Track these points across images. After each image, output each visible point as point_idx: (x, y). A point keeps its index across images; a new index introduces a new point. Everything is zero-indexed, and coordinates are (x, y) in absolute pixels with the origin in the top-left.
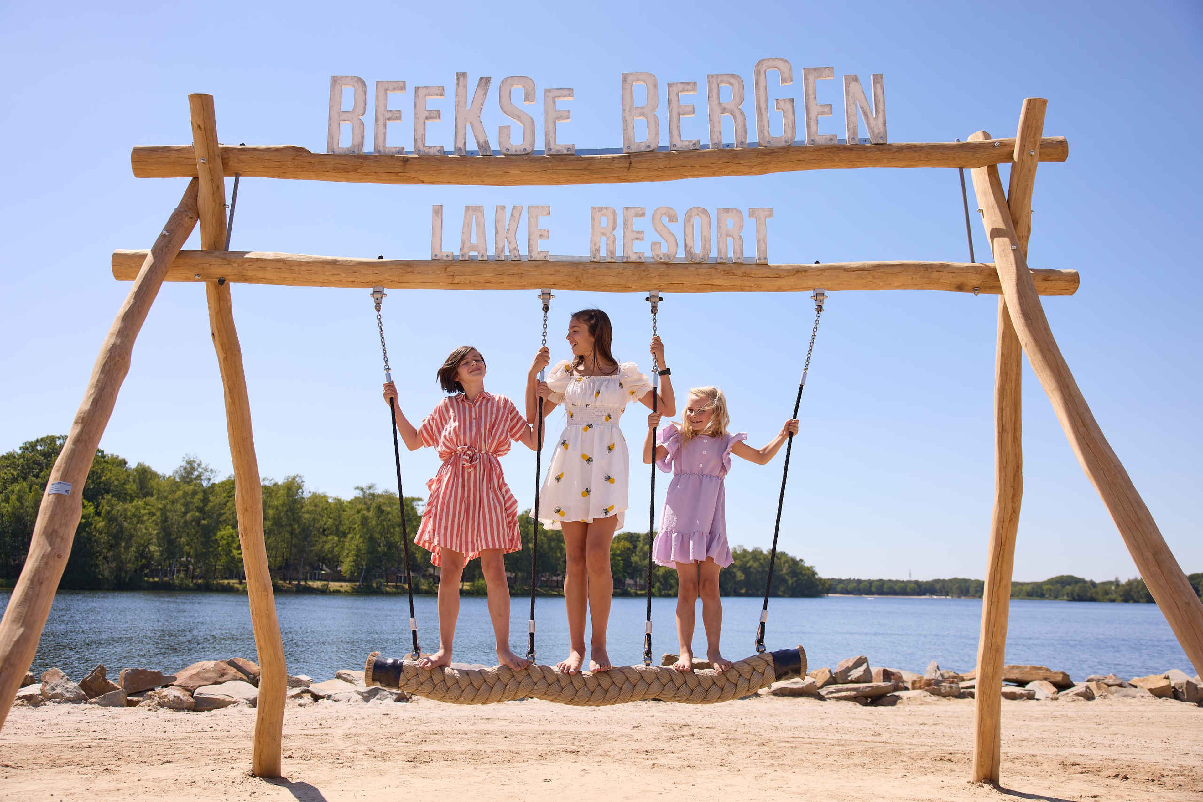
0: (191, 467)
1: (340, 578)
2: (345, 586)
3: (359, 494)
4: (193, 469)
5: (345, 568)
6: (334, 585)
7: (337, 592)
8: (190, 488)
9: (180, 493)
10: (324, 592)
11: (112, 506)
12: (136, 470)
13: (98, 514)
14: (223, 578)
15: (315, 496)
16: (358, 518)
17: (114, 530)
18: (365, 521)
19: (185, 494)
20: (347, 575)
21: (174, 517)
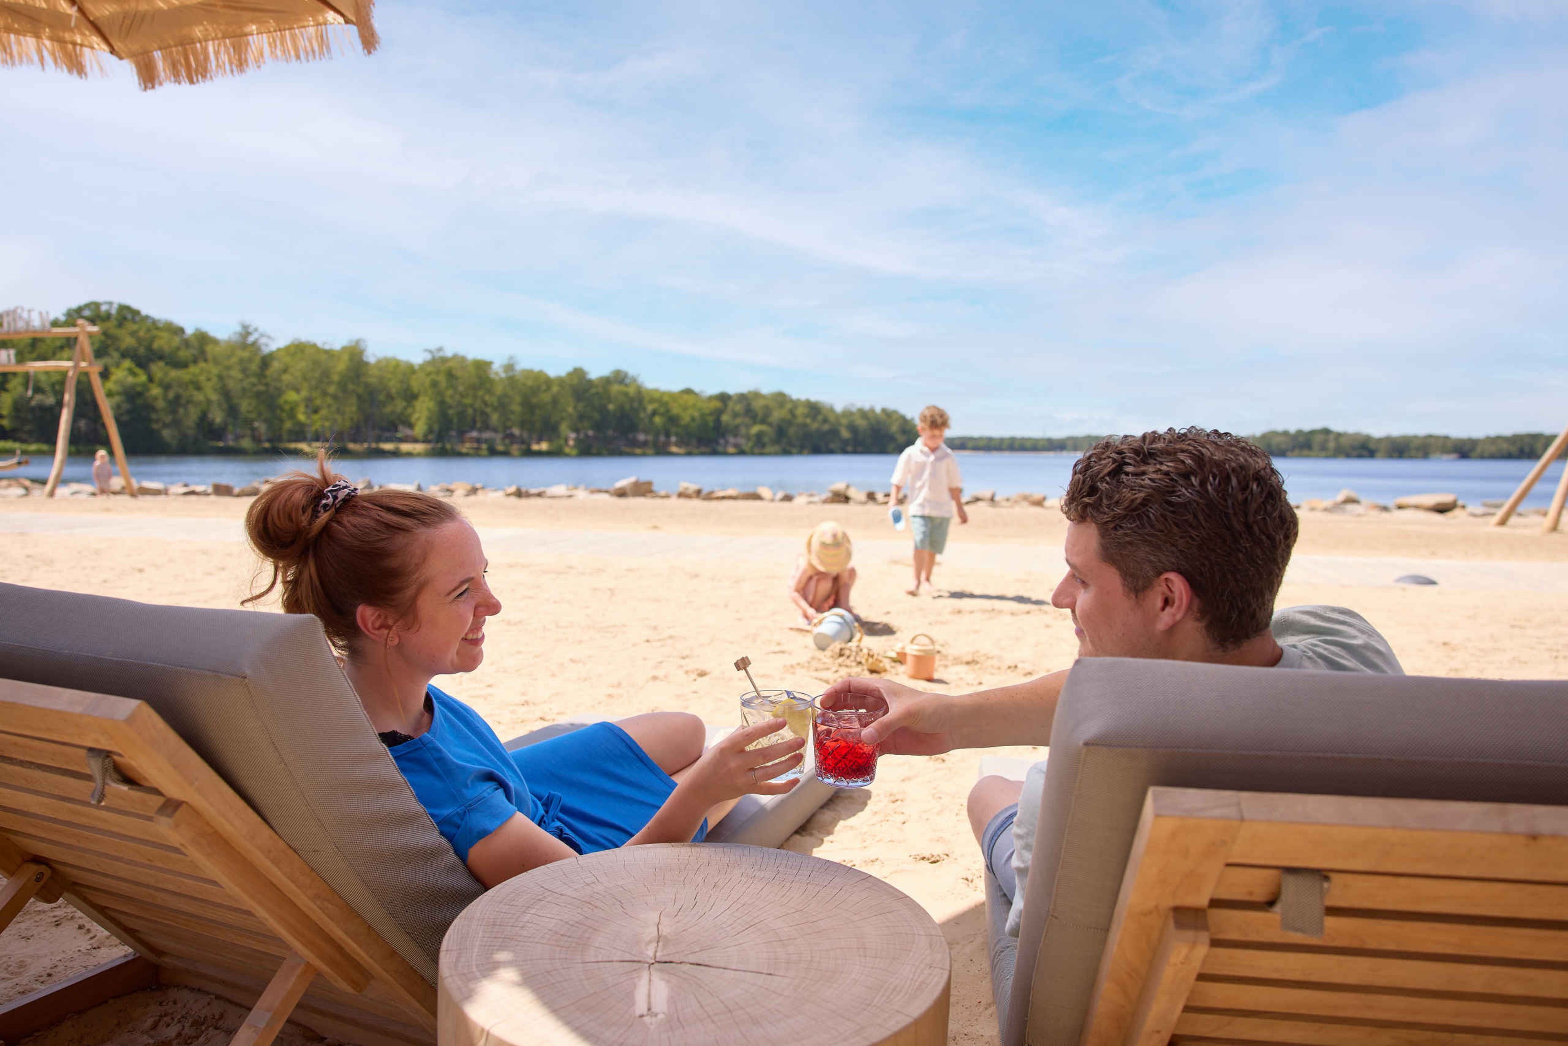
0: (246, 331)
1: (415, 441)
2: (419, 447)
3: (428, 357)
4: (249, 334)
5: (420, 429)
6: (405, 447)
7: (409, 455)
8: (246, 354)
9: (234, 360)
10: (396, 454)
11: (166, 373)
12: (195, 335)
13: (151, 379)
14: (290, 441)
15: (379, 361)
16: (427, 381)
17: (171, 395)
18: (435, 384)
19: (241, 361)
20: (420, 437)
21: (231, 384)
